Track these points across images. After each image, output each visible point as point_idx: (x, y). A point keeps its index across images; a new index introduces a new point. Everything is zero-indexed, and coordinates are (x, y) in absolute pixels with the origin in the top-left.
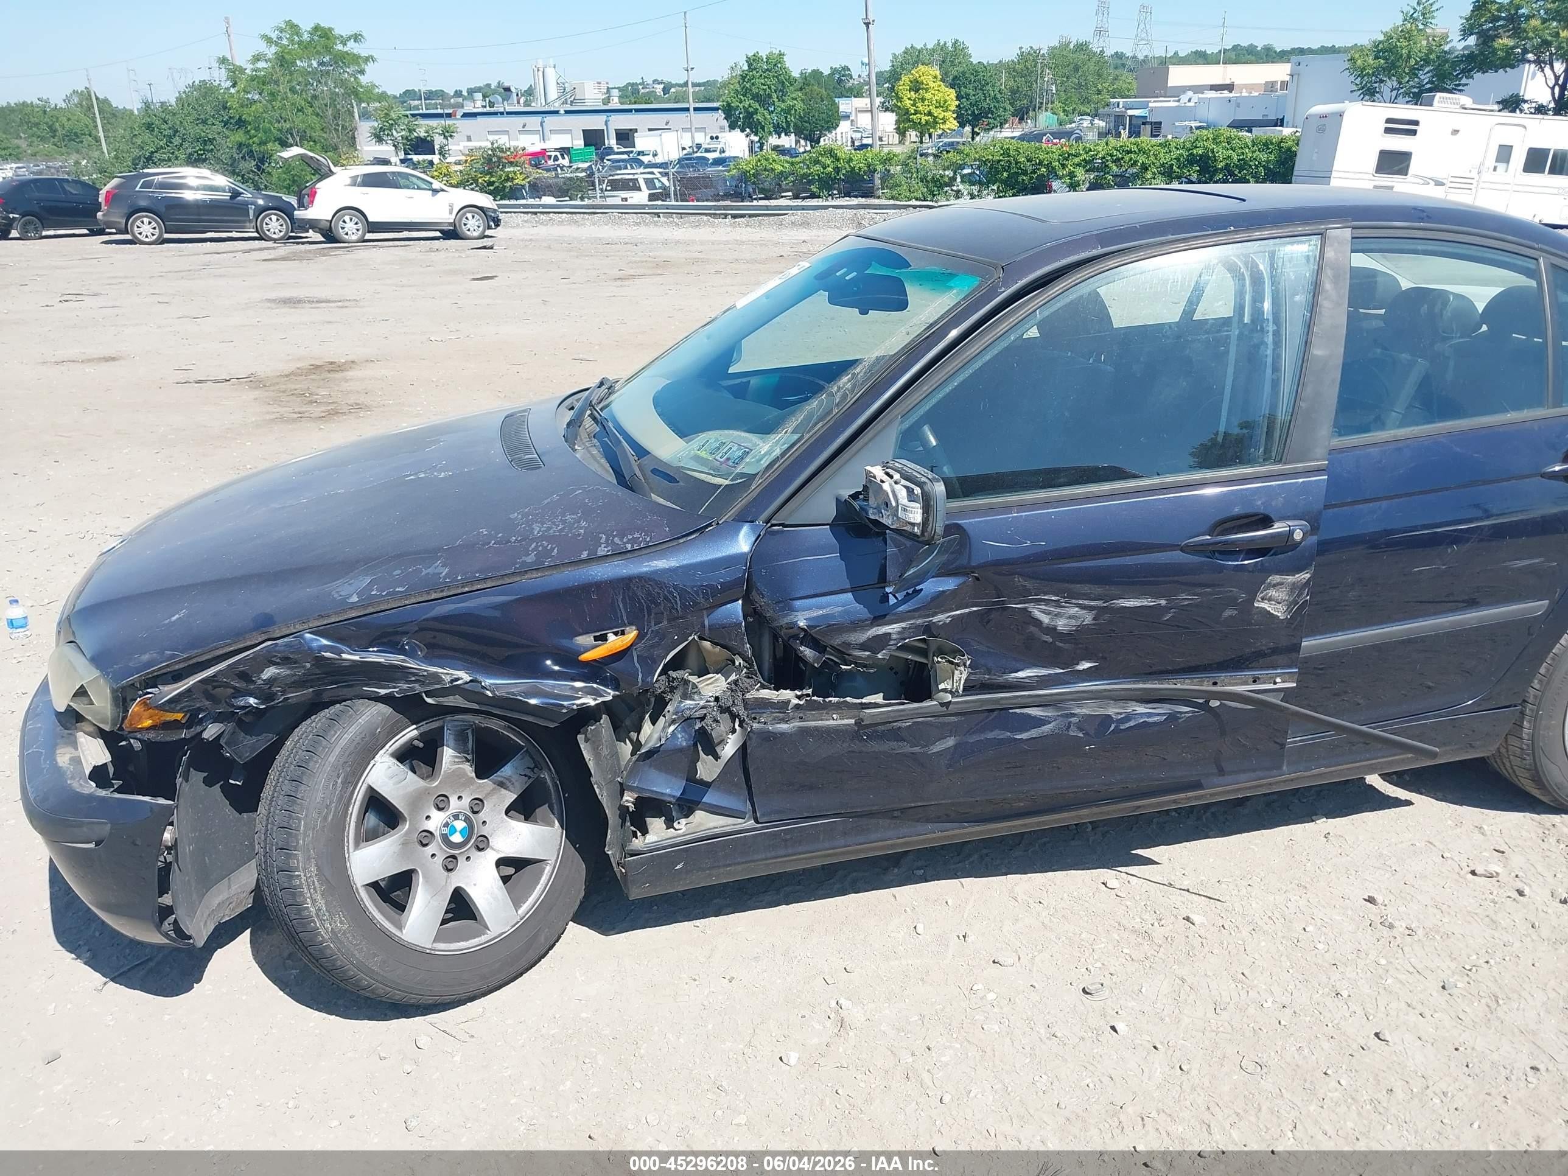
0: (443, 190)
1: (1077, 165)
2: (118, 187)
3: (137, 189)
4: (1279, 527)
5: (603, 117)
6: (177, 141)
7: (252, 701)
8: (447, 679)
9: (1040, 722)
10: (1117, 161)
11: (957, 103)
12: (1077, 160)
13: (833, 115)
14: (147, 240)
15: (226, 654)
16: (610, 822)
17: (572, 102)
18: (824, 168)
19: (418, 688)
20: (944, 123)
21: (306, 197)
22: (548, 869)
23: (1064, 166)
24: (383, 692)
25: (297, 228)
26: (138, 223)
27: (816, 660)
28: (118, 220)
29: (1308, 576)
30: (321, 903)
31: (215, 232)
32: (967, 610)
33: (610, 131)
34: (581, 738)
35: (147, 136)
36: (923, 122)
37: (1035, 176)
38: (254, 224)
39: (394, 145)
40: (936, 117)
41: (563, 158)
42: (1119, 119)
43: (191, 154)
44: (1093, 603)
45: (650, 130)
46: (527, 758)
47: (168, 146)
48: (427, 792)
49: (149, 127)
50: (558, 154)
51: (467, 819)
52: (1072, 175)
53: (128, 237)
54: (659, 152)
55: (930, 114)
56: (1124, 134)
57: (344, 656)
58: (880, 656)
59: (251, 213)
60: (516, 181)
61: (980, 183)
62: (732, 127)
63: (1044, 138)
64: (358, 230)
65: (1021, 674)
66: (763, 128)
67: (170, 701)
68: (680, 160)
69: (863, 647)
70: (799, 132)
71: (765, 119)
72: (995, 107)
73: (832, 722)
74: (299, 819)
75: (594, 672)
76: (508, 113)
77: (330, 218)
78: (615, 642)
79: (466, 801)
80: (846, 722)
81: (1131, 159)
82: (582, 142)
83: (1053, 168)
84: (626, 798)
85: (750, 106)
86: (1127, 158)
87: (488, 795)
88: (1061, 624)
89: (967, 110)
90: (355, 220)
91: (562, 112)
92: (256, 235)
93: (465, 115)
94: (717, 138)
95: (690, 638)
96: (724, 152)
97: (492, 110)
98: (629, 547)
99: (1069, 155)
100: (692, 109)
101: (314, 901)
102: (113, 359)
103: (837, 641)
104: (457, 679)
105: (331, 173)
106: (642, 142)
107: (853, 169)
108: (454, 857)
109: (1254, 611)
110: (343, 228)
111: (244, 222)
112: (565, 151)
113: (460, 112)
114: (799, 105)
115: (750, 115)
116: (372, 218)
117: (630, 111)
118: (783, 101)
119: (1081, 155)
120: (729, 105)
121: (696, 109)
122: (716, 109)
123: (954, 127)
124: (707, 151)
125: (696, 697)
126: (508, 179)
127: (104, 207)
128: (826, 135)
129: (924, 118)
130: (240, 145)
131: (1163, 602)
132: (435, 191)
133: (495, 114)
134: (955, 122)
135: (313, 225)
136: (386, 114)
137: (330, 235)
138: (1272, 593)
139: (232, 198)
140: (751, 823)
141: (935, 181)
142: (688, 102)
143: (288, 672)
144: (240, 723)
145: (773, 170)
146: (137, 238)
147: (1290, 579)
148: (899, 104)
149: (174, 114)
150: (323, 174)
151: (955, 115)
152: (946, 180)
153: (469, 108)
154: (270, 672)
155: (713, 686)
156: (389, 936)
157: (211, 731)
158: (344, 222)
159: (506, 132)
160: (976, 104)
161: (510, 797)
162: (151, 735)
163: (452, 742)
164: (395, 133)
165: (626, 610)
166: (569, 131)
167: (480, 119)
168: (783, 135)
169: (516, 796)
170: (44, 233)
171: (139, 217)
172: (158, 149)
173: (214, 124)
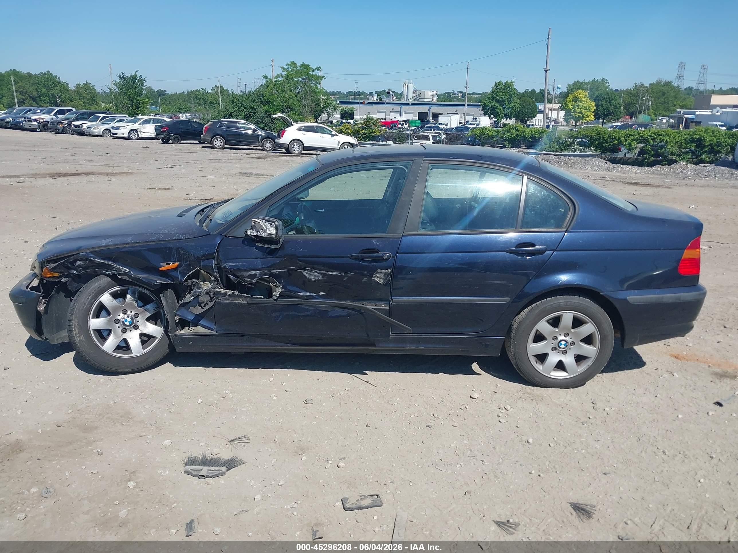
0: (336, 135)
1: (633, 140)
2: (210, 125)
3: (218, 127)
4: (380, 254)
5: (428, 107)
6: (242, 108)
7: (75, 272)
8: (123, 270)
9: (307, 310)
10: (654, 139)
11: (595, 108)
12: (633, 138)
13: (534, 111)
14: (218, 147)
15: (67, 256)
16: (170, 324)
17: (418, 99)
18: (512, 135)
19: (116, 273)
20: (588, 117)
21: (281, 134)
22: (157, 340)
23: (626, 140)
24: (108, 273)
25: (277, 148)
26: (216, 140)
27: (235, 280)
28: (208, 138)
29: (390, 271)
30: (77, 331)
32: (284, 270)
33: (430, 113)
34: (161, 295)
35: (231, 106)
36: (577, 116)
37: (611, 144)
38: (260, 143)
39: (328, 115)
40: (583, 114)
41: (406, 124)
42: (680, 120)
43: (247, 114)
44: (321, 272)
45: (448, 114)
46: (155, 304)
47: (238, 110)
48: (120, 307)
49: (233, 102)
50: (404, 122)
51: (132, 318)
52: (630, 145)
53: (211, 145)
54: (449, 124)
55: (581, 113)
56: (681, 126)
57: (96, 260)
58: (253, 281)
59: (260, 139)
60: (376, 133)
61: (585, 146)
62: (485, 114)
63: (633, 127)
64: (299, 149)
65: (301, 294)
66: (499, 115)
67: (52, 268)
68: (457, 128)
69: (248, 277)
70: (517, 118)
71: (501, 111)
72: (615, 111)
73: (240, 302)
74: (76, 306)
75: (165, 274)
76: (387, 103)
77: (289, 143)
78: (172, 265)
79: (133, 313)
80: (244, 302)
81: (661, 139)
82: (417, 118)
83: (621, 141)
84: (176, 318)
85: (494, 105)
86: (659, 138)
87: (141, 313)
88: (312, 278)
89: (601, 112)
90: (298, 145)
91: (410, 104)
92: (261, 148)
93: (369, 103)
94: (476, 119)
95: (197, 268)
96: (478, 125)
97: (380, 101)
98: (182, 238)
99: (630, 135)
100: (466, 105)
101: (75, 330)
102: (168, 189)
103: (239, 274)
104: (125, 271)
105: (292, 125)
106: (442, 119)
107: (525, 136)
108: (125, 329)
109: (372, 281)
110: (293, 148)
111: (256, 142)
112: (407, 121)
113: (367, 102)
114: (517, 106)
115: (494, 109)
116: (306, 144)
117: (440, 105)
118: (511, 103)
119: (635, 135)
120: (484, 104)
121: (468, 105)
122: (479, 106)
123: (592, 119)
124: (471, 124)
125: (201, 289)
126: (372, 132)
127: (204, 133)
128: (530, 120)
129: (578, 115)
130: (266, 111)
131: (343, 274)
132: (333, 135)
133: (381, 103)
134: (593, 117)
135: (281, 145)
136: (326, 101)
137: (288, 151)
138: (378, 275)
139: (254, 132)
140: (215, 333)
141: (563, 143)
142: (465, 102)
143: (83, 263)
144: (73, 279)
145: (488, 134)
146: (214, 146)
147: (384, 271)
148: (566, 107)
149: (243, 97)
150: (289, 125)
151: (593, 114)
152: (569, 143)
153: (371, 100)
154: (78, 263)
155: (207, 286)
156: (98, 346)
157: (64, 280)
158: (294, 145)
159: (385, 112)
160: (606, 109)
161: (148, 315)
162: (49, 279)
163: (130, 294)
164: (328, 109)
165: (177, 256)
166: (412, 113)
167: (374, 105)
168: (508, 119)
169: (150, 315)
170: (182, 142)
171: (216, 138)
172: (235, 111)
173: (258, 102)
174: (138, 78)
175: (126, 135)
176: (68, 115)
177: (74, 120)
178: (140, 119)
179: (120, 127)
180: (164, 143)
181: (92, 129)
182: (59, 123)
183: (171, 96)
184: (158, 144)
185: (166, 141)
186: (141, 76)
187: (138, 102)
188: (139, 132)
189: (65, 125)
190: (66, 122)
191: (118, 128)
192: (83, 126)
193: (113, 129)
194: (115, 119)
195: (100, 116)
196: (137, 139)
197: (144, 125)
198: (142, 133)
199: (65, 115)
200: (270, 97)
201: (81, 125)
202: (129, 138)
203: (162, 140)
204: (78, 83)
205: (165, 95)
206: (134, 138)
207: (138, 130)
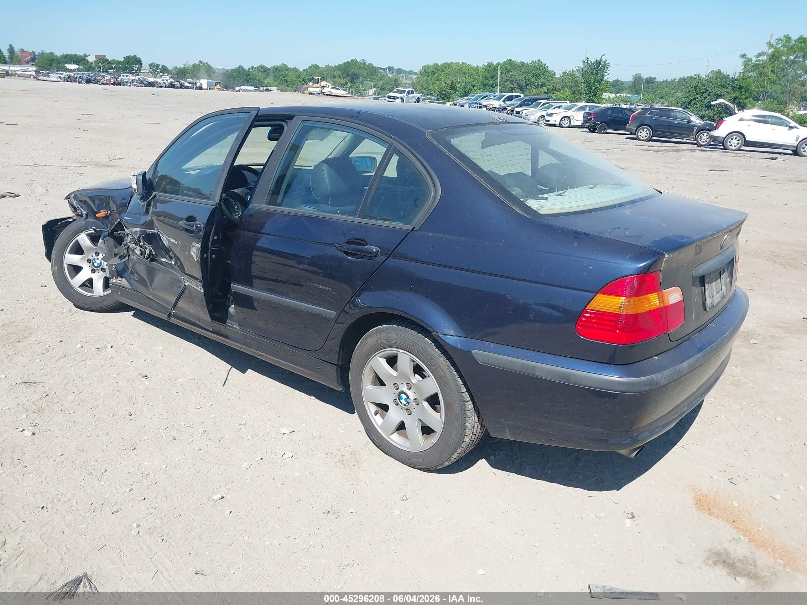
0: (796, 128)
2: (638, 113)
3: (646, 115)
14: (642, 139)
21: (718, 124)
26: (641, 130)
28: (633, 128)
31: (676, 138)
35: (693, 92)
38: (694, 136)
44: (167, 237)
47: (701, 97)
49: (696, 88)
53: (635, 136)
59: (695, 131)
64: (738, 144)
65: (163, 260)
77: (724, 136)
88: (165, 243)
90: (738, 138)
92: (695, 142)
105: (735, 113)
109: (191, 255)
110: (730, 142)
111: (690, 135)
116: (748, 139)
127: (630, 122)
131: (177, 243)
132: (791, 128)
135: (716, 139)
137: (723, 146)
138: (193, 249)
139: (688, 122)
146: (639, 137)
147: (196, 245)
158: (732, 139)
170: (608, 131)
171: (643, 128)
172: (695, 99)
173: (727, 88)
174: (603, 63)
175: (557, 123)
176: (515, 101)
177: (518, 107)
178: (576, 105)
179: (553, 114)
180: (591, 131)
181: (529, 115)
182: (504, 109)
183: (660, 84)
184: (584, 133)
185: (592, 130)
186: (606, 60)
187: (596, 89)
188: (572, 120)
189: (509, 111)
190: (510, 108)
191: (551, 115)
192: (523, 112)
193: (547, 115)
194: (552, 106)
195: (541, 103)
196: (569, 127)
197: (578, 112)
198: (575, 121)
199: (512, 101)
200: (744, 81)
201: (521, 111)
202: (560, 126)
203: (589, 129)
204: (564, 71)
205: (653, 83)
206: (565, 126)
207: (571, 118)
